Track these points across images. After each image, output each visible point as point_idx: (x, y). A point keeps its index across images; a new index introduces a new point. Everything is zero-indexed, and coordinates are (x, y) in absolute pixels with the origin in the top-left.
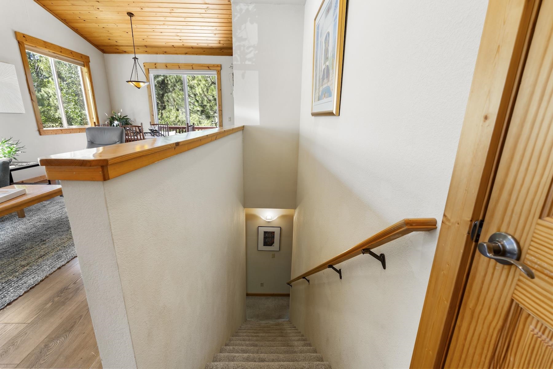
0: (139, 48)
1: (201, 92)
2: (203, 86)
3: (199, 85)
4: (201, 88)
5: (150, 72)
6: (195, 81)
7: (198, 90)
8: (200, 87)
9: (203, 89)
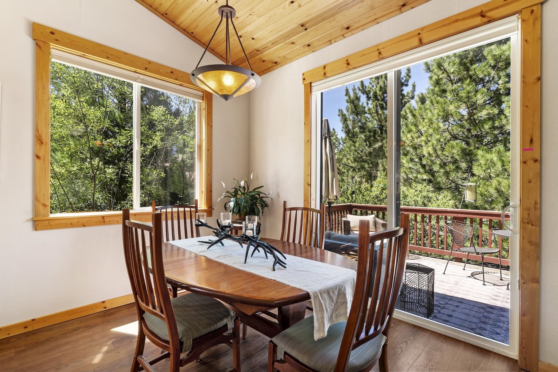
0: (293, 39)
1: (431, 152)
2: (435, 142)
3: (429, 141)
4: (433, 146)
5: (314, 89)
6: (423, 138)
7: (426, 150)
8: (430, 144)
9: (436, 146)
